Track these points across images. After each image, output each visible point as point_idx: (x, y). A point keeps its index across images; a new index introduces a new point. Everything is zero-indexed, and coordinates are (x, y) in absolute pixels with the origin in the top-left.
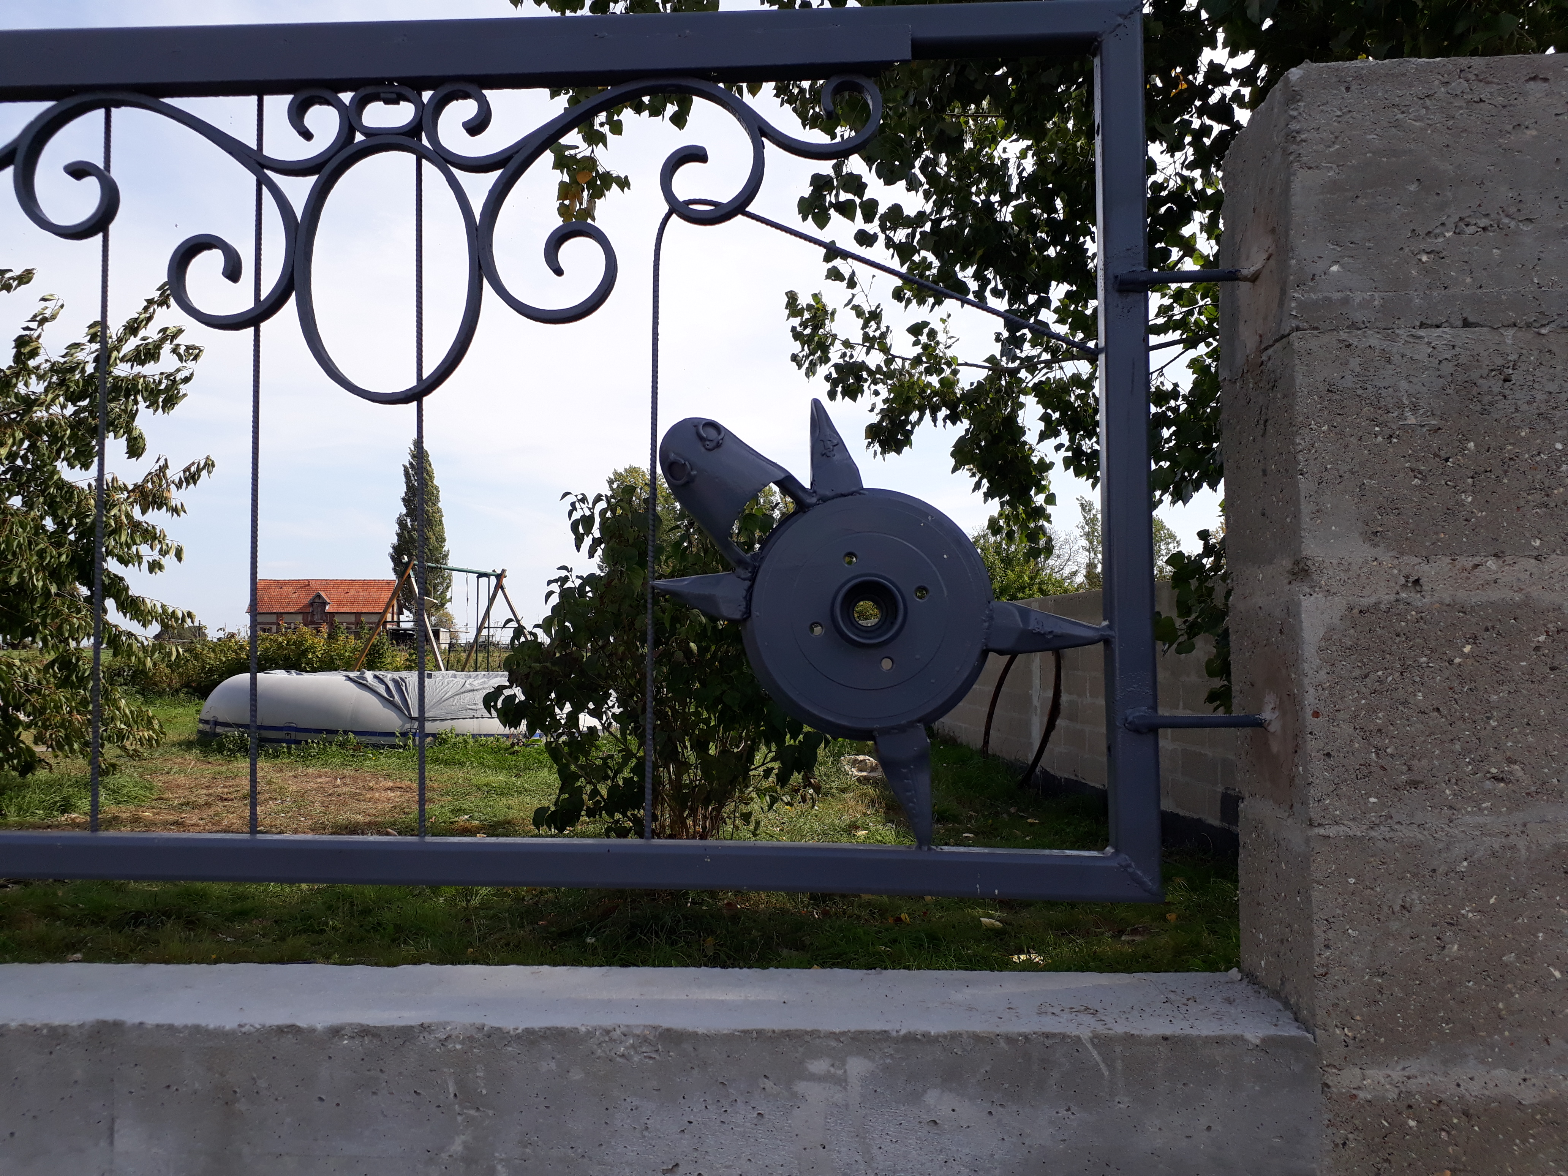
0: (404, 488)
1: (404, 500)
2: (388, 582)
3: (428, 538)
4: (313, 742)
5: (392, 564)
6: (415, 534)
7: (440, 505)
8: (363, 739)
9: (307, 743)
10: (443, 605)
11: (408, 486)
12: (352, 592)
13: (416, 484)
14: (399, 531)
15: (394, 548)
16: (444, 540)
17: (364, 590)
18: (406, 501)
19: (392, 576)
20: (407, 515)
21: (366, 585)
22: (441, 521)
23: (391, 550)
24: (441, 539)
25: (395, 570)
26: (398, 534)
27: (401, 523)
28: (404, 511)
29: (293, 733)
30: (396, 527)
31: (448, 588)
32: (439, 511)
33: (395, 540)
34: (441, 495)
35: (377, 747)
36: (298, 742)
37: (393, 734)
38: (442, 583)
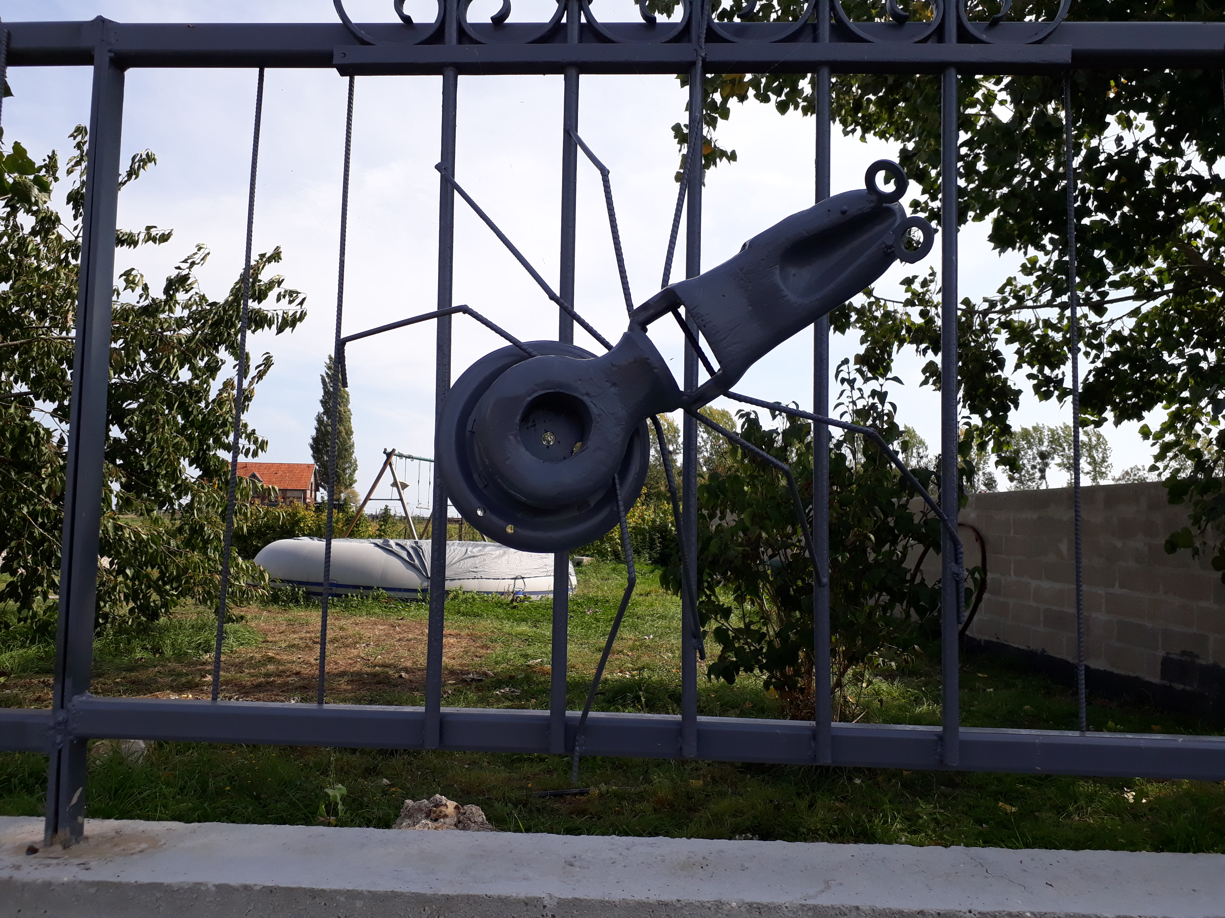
0: (322, 393)
1: (321, 401)
2: (309, 466)
3: (340, 432)
4: (352, 596)
5: (311, 452)
6: (329, 429)
7: (349, 407)
8: (392, 594)
9: (347, 596)
10: (351, 485)
11: (325, 391)
12: (280, 473)
13: (331, 389)
14: (317, 426)
15: (313, 439)
16: (352, 433)
17: (289, 472)
18: (324, 403)
19: (311, 461)
20: (324, 413)
21: (291, 467)
22: (350, 418)
23: (311, 441)
24: (349, 433)
25: (314, 457)
26: (316, 429)
27: (319, 420)
28: (322, 410)
29: (334, 588)
30: (315, 424)
31: (354, 471)
32: (349, 411)
33: (314, 433)
34: (351, 399)
35: (405, 600)
36: (339, 596)
37: (416, 591)
38: (349, 467)
